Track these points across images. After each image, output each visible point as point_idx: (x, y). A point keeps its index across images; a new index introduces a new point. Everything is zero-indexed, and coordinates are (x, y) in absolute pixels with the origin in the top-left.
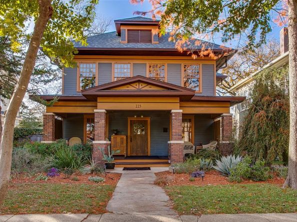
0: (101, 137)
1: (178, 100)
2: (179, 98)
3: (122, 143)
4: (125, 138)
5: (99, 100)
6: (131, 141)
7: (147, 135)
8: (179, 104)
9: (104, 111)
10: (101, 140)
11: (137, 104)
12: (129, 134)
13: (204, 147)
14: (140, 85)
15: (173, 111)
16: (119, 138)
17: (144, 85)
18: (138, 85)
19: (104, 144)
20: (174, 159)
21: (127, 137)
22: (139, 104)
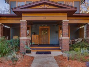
0: (24, 35)
1: (66, 15)
2: (66, 14)
3: (37, 38)
4: (38, 36)
5: (23, 15)
6: (41, 37)
7: (48, 35)
8: (66, 17)
9: (26, 21)
10: (24, 37)
11: (44, 17)
12: (40, 34)
13: (76, 40)
14: (45, 6)
15: (63, 21)
16: (35, 36)
17: (47, 6)
18: (44, 6)
19: (26, 39)
20: (64, 47)
21: (39, 35)
22: (45, 17)
